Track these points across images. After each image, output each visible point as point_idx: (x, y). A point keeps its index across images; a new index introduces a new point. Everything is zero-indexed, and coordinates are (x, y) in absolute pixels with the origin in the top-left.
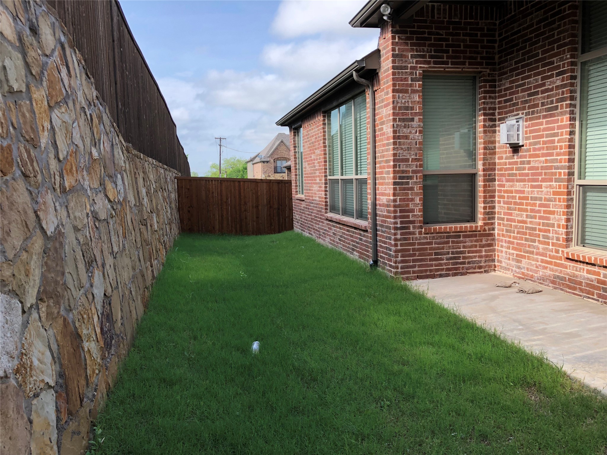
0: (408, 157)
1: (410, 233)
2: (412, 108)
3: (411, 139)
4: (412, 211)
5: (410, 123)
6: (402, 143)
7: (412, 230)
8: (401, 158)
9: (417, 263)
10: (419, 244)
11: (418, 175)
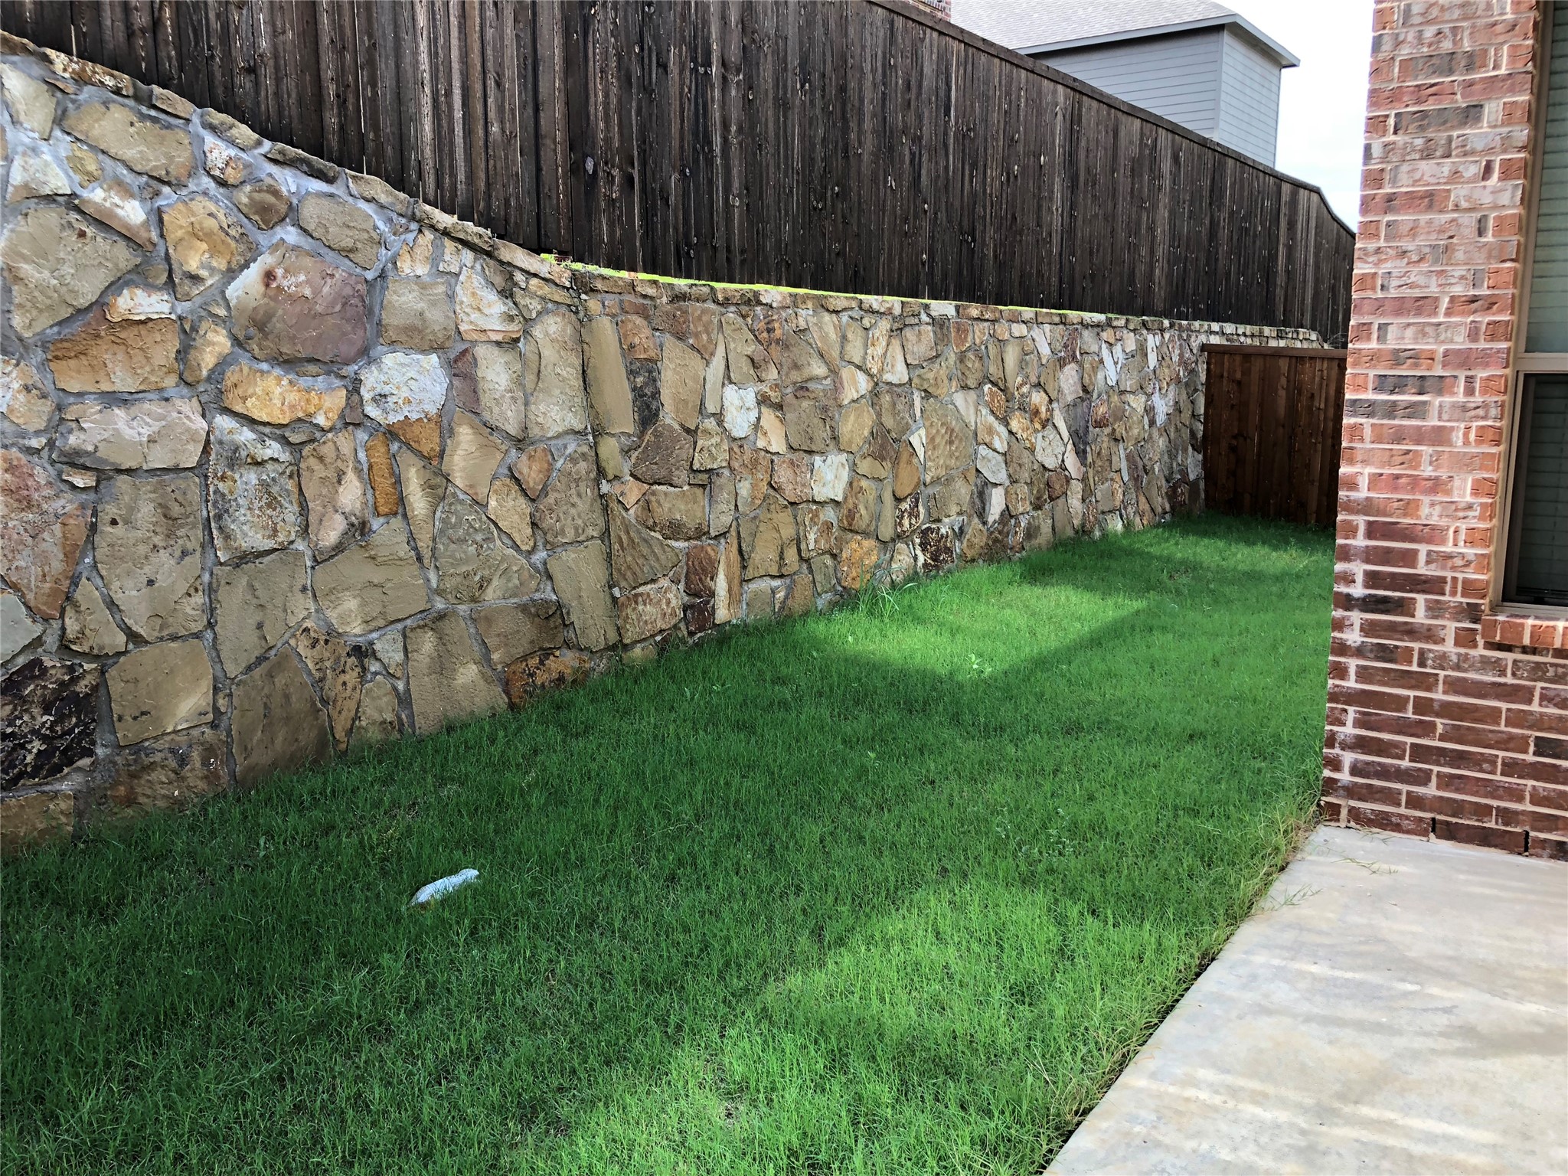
0: (1433, 289)
1: (1411, 632)
2: (1473, 61)
3: (1457, 208)
4: (1433, 535)
5: (1455, 134)
6: (1404, 229)
7: (1420, 617)
8: (1393, 293)
9: (1436, 769)
10: (1453, 686)
11: (1481, 374)
